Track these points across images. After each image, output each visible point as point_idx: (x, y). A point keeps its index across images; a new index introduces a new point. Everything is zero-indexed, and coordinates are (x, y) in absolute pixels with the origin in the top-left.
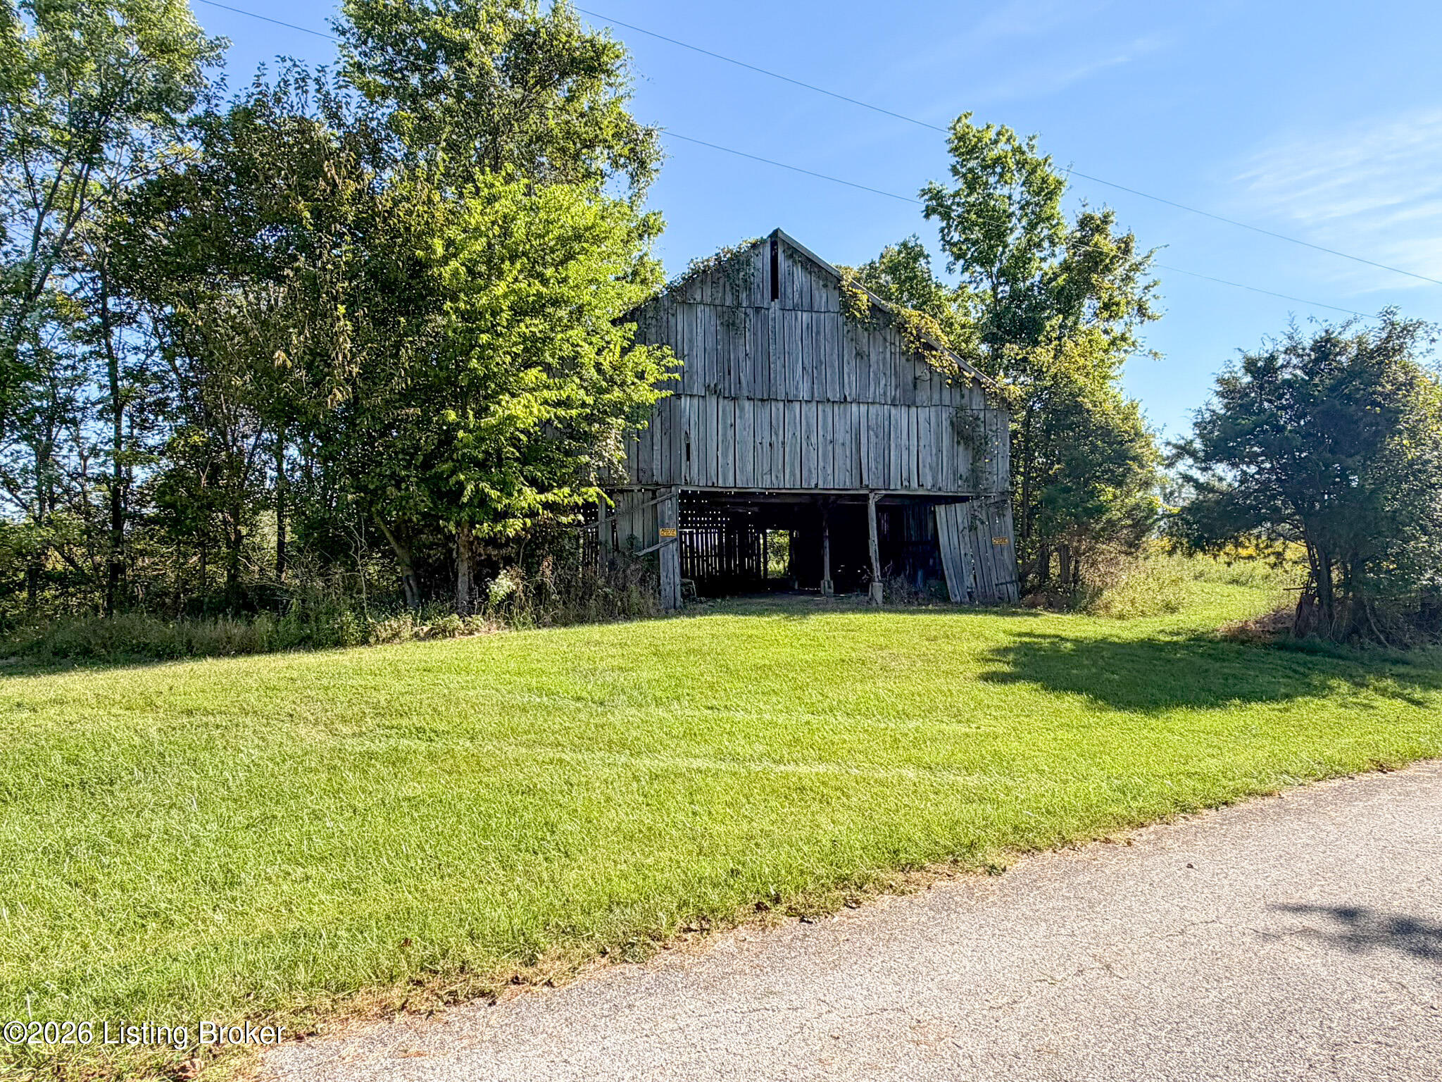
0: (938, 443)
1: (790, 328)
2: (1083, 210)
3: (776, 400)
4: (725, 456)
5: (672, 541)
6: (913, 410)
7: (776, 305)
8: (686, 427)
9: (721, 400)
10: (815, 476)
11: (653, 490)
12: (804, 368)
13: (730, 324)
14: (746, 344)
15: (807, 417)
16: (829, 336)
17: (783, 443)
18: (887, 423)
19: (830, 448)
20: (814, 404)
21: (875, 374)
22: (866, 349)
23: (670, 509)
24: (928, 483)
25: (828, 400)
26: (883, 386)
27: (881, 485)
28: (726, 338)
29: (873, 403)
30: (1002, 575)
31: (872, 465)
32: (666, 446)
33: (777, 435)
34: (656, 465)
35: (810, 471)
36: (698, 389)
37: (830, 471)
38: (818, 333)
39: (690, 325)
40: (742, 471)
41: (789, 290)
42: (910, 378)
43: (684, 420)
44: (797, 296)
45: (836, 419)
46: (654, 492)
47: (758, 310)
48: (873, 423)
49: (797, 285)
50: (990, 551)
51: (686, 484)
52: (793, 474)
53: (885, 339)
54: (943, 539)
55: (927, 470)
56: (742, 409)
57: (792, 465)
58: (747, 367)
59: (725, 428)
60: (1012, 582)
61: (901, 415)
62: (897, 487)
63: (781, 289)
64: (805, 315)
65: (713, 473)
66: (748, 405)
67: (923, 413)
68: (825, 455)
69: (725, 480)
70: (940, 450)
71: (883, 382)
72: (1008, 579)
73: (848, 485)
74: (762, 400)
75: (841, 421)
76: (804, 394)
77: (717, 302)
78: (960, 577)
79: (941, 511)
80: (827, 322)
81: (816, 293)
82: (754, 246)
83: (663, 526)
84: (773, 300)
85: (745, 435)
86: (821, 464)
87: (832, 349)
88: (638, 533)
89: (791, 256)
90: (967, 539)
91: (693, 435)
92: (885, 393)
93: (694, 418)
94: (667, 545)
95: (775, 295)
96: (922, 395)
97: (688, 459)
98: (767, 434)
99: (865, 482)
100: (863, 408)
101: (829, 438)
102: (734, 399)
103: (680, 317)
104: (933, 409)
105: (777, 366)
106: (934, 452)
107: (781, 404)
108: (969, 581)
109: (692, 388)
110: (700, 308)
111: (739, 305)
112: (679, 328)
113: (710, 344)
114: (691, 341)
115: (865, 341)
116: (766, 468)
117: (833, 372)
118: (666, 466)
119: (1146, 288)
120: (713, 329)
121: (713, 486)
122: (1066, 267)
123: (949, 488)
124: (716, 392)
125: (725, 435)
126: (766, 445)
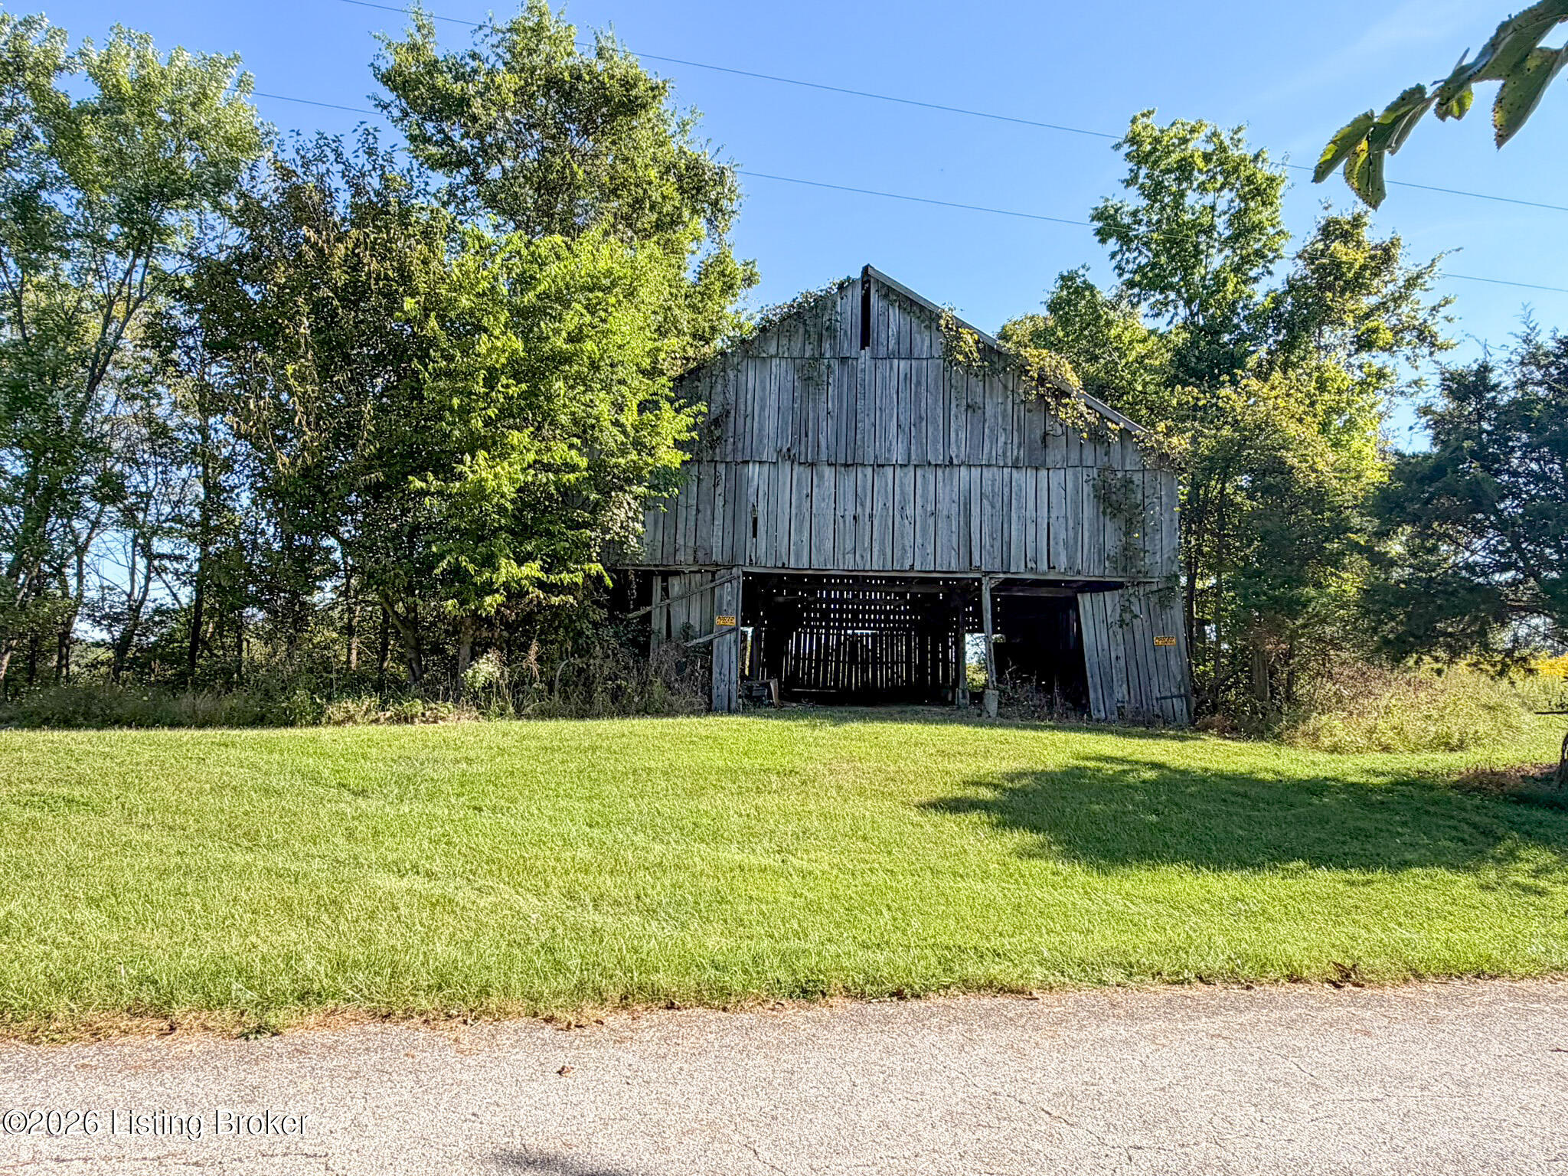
0: (1076, 514)
1: (884, 378)
2: (1326, 214)
3: (863, 465)
4: (800, 531)
5: (730, 631)
6: (1043, 473)
7: (866, 354)
8: (752, 499)
9: (796, 466)
10: (910, 554)
11: (713, 570)
12: (899, 426)
13: (809, 377)
14: (829, 400)
15: (902, 484)
16: (932, 387)
17: (871, 516)
18: (1007, 490)
19: (931, 521)
20: (912, 469)
21: (992, 430)
22: (979, 400)
23: (731, 594)
24: (1062, 562)
25: (929, 464)
26: (1001, 443)
27: (997, 566)
28: (805, 395)
29: (989, 466)
30: (1166, 686)
31: (987, 541)
32: (729, 521)
33: (863, 505)
34: (716, 542)
35: (903, 548)
36: (769, 454)
37: (930, 549)
38: (919, 383)
39: (763, 382)
40: (819, 550)
41: (883, 336)
42: (1039, 433)
43: (752, 490)
44: (892, 342)
45: (940, 485)
46: (714, 574)
47: (843, 360)
48: (987, 489)
49: (893, 327)
50: (1151, 655)
51: (751, 564)
52: (882, 552)
53: (1005, 387)
54: (1087, 638)
55: (1061, 548)
56: (821, 477)
57: (883, 542)
58: (827, 428)
59: (799, 499)
60: (1180, 696)
61: (1024, 479)
62: (1019, 569)
63: (873, 335)
64: (902, 363)
65: (784, 551)
66: (828, 472)
67: (1057, 477)
68: (924, 530)
69: (797, 561)
70: (1079, 523)
71: (1001, 440)
72: (1175, 691)
73: (953, 567)
74: (846, 465)
75: (948, 488)
76: (898, 455)
77: (795, 354)
78: (1108, 685)
79: (1085, 601)
80: (931, 370)
81: (917, 337)
82: (841, 287)
83: (720, 613)
84: (863, 348)
85: (823, 506)
86: (919, 541)
87: (936, 401)
88: (695, 621)
89: (886, 296)
90: (1120, 637)
91: (761, 507)
92: (1004, 453)
93: (763, 488)
94: (722, 635)
95: (865, 342)
96: (1055, 455)
97: (755, 535)
98: (850, 507)
99: (976, 562)
100: (975, 472)
101: (930, 508)
102: (812, 465)
103: (751, 373)
104: (1070, 472)
105: (863, 424)
106: (1071, 524)
107: (870, 469)
108: (1120, 692)
109: (761, 454)
110: (775, 362)
111: (822, 355)
112: (750, 386)
113: (786, 402)
114: (763, 399)
115: (979, 390)
116: (849, 546)
117: (936, 429)
118: (728, 543)
119: (1434, 309)
120: (789, 385)
121: (783, 566)
122: (1292, 286)
123: (1092, 572)
124: (790, 457)
125: (799, 507)
126: (849, 519)
